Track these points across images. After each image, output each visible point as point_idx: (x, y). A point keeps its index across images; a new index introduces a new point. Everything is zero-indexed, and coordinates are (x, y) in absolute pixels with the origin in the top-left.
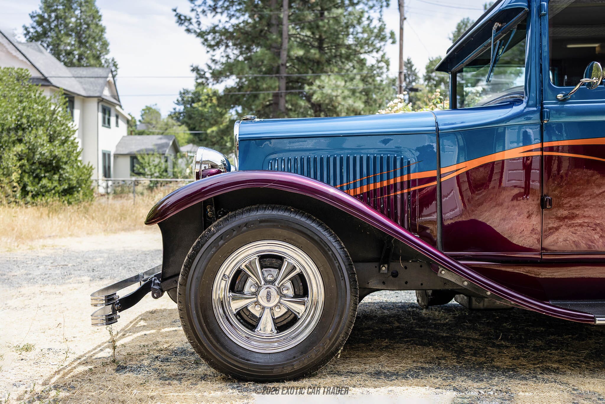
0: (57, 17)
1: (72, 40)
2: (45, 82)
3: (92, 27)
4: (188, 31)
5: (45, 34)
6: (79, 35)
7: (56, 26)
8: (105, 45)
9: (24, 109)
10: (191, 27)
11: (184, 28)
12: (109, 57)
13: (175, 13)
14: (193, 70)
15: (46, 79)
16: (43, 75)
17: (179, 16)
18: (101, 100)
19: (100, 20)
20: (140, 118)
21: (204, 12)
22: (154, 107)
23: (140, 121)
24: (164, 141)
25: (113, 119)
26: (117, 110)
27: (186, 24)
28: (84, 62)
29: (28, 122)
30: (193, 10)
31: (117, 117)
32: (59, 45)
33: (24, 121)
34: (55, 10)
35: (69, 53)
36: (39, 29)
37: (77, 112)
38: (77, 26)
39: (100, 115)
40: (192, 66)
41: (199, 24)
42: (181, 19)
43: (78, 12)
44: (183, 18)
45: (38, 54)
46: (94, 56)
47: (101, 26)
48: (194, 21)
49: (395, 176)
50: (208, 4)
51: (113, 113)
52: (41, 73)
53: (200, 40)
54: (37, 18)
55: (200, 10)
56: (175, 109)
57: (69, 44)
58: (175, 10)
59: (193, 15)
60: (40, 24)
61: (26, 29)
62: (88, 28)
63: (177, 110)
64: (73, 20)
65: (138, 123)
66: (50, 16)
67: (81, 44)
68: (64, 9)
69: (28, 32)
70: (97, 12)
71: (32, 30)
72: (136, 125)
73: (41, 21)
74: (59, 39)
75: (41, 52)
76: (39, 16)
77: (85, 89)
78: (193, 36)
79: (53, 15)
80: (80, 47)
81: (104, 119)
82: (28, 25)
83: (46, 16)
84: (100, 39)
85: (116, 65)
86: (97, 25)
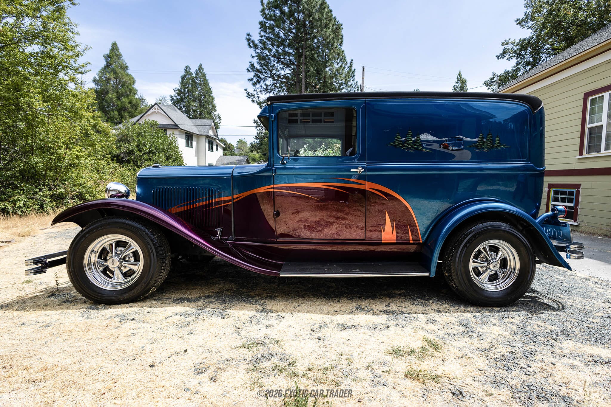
0: (188, 92)
1: (196, 104)
2: (175, 127)
3: (207, 97)
4: (253, 101)
5: (182, 100)
6: (200, 101)
7: (188, 96)
8: (214, 107)
9: (153, 142)
10: (254, 99)
11: (251, 99)
12: (216, 113)
13: (246, 92)
14: (254, 122)
15: (176, 125)
16: (175, 123)
17: (248, 94)
18: (207, 137)
19: (211, 94)
20: (236, 146)
21: (261, 91)
22: (243, 140)
23: (236, 147)
24: (242, 158)
25: (215, 147)
26: (217, 142)
27: (252, 97)
28: (203, 116)
29: (155, 149)
30: (255, 90)
31: (217, 146)
32: (189, 106)
33: (153, 149)
34: (187, 88)
35: (195, 111)
36: (179, 97)
37: (194, 143)
38: (199, 97)
39: (207, 144)
41: (259, 98)
42: (249, 95)
43: (199, 89)
44: (250, 94)
45: (174, 111)
46: (208, 112)
47: (212, 96)
48: (256, 96)
49: (212, 199)
50: (263, 87)
51: (215, 144)
52: (174, 122)
53: (258, 106)
54: (177, 91)
55: (258, 90)
56: (254, 141)
57: (195, 106)
58: (246, 90)
59: (255, 93)
60: (179, 94)
61: (172, 97)
62: (205, 97)
63: (255, 142)
64: (197, 93)
65: (235, 148)
66: (184, 90)
67: (201, 106)
68: (192, 87)
69: (173, 99)
70: (210, 89)
71: (175, 98)
72: (234, 150)
73: (180, 93)
74: (189, 103)
75: (176, 110)
76: (178, 90)
77: (199, 131)
78: (256, 104)
79: (186, 90)
80: (201, 108)
81: (209, 147)
82: (172, 95)
83: (182, 90)
84: (211, 104)
85: (220, 118)
86: (210, 96)
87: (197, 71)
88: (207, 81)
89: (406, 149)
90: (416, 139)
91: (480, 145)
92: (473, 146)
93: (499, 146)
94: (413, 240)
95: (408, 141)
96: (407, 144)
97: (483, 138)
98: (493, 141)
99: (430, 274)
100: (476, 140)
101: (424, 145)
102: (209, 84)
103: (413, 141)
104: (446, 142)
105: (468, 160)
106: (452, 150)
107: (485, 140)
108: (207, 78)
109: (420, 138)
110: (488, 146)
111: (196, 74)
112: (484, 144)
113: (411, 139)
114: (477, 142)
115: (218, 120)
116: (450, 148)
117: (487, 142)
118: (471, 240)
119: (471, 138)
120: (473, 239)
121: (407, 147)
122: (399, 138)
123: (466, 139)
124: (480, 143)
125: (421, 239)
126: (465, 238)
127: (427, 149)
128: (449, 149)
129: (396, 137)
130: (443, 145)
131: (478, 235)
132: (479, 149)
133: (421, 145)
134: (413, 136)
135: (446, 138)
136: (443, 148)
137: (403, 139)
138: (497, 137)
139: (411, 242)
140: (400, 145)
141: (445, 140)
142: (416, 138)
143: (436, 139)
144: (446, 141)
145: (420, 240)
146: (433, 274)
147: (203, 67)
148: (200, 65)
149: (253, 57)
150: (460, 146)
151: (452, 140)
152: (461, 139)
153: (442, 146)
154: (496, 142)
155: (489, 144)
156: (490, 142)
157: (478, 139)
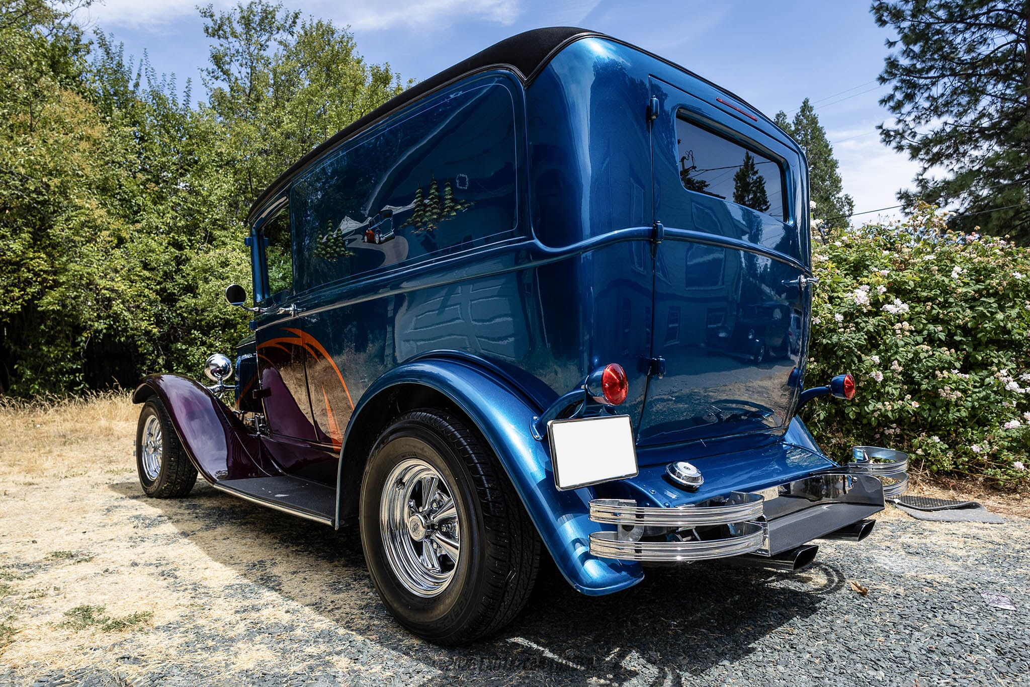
3: (822, 164)
8: (836, 182)
10: (903, 142)
11: (893, 146)
12: (841, 195)
13: (880, 131)
14: (900, 198)
17: (887, 134)
19: (829, 155)
30: (899, 121)
40: (898, 193)
42: (889, 136)
44: (892, 133)
47: (832, 160)
58: (880, 127)
70: (827, 146)
84: (830, 177)
85: (850, 204)
86: (826, 161)
87: (797, 118)
88: (820, 130)
91: (420, 216)
92: (409, 223)
93: (452, 208)
97: (423, 197)
98: (441, 199)
101: (346, 243)
102: (826, 136)
104: (371, 226)
105: (404, 259)
106: (380, 242)
107: (427, 201)
108: (820, 125)
110: (433, 214)
111: (795, 124)
112: (425, 212)
114: (413, 210)
115: (846, 208)
116: (377, 239)
119: (403, 205)
123: (396, 211)
128: (375, 243)
132: (419, 227)
136: (368, 241)
138: (448, 186)
141: (368, 223)
143: (358, 225)
144: (370, 224)
147: (810, 103)
148: (806, 102)
149: (891, 44)
150: (389, 231)
151: (377, 220)
152: (389, 214)
154: (447, 199)
155: (435, 208)
156: (435, 203)
157: (415, 203)
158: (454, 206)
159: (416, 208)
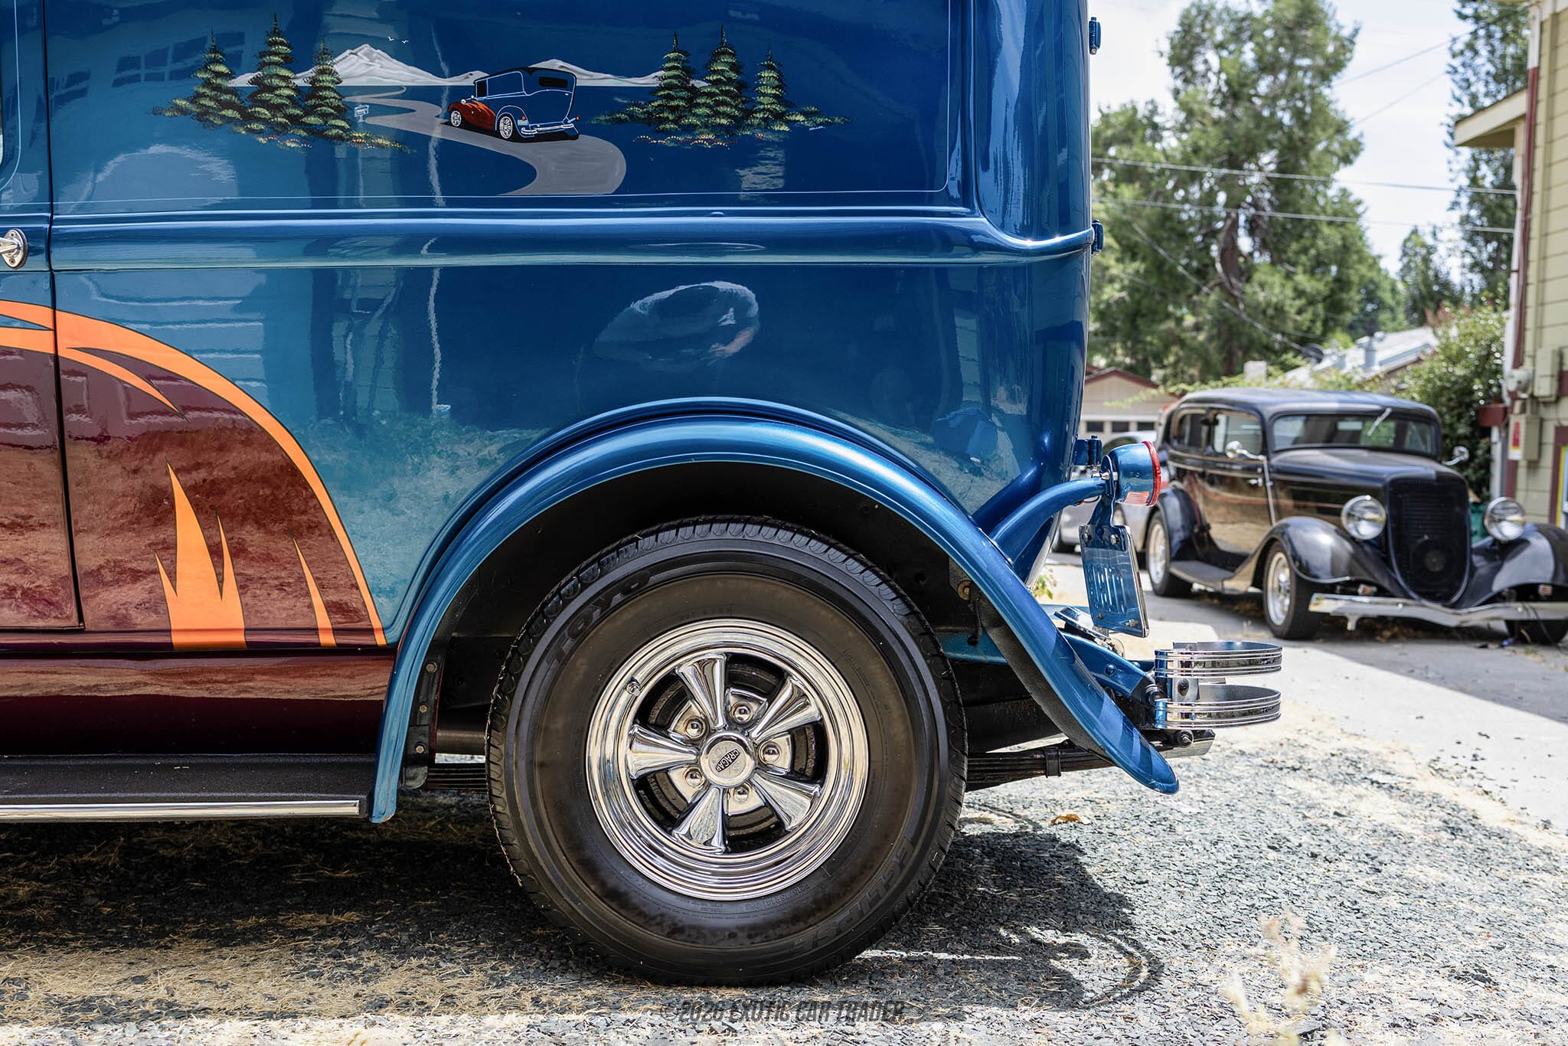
89: (260, 132)
90: (314, 81)
91: (673, 109)
92: (631, 115)
93: (779, 117)
94: (336, 631)
95: (272, 89)
96: (266, 104)
97: (690, 72)
98: (745, 89)
99: (369, 804)
100: (650, 81)
101: (359, 111)
103: (297, 89)
104: (482, 93)
105: (609, 188)
106: (516, 137)
107: (698, 84)
109: (331, 73)
110: (718, 114)
112: (692, 104)
113: (285, 78)
114: (653, 91)
116: (505, 127)
117: (710, 95)
118: (587, 619)
119: (618, 72)
120: (596, 614)
121: (265, 121)
122: (218, 74)
123: (587, 79)
124: (669, 97)
125: (376, 624)
126: (559, 610)
127: (378, 130)
128: (497, 135)
129: (206, 69)
130: (464, 110)
131: (626, 591)
132: (668, 133)
133: (344, 111)
134: (294, 63)
135: (479, 74)
136: (465, 125)
137: (243, 81)
138: (770, 68)
139: (327, 639)
140: (230, 113)
141: (469, 82)
142: (310, 73)
143: (425, 79)
144: (481, 88)
145: (370, 631)
146: (385, 807)
150: (559, 118)
151: (512, 85)
152: (563, 80)
153: (456, 117)
154: (764, 95)
155: (724, 103)
156: (727, 93)
157: (662, 78)
158: (783, 114)
159: (660, 88)
